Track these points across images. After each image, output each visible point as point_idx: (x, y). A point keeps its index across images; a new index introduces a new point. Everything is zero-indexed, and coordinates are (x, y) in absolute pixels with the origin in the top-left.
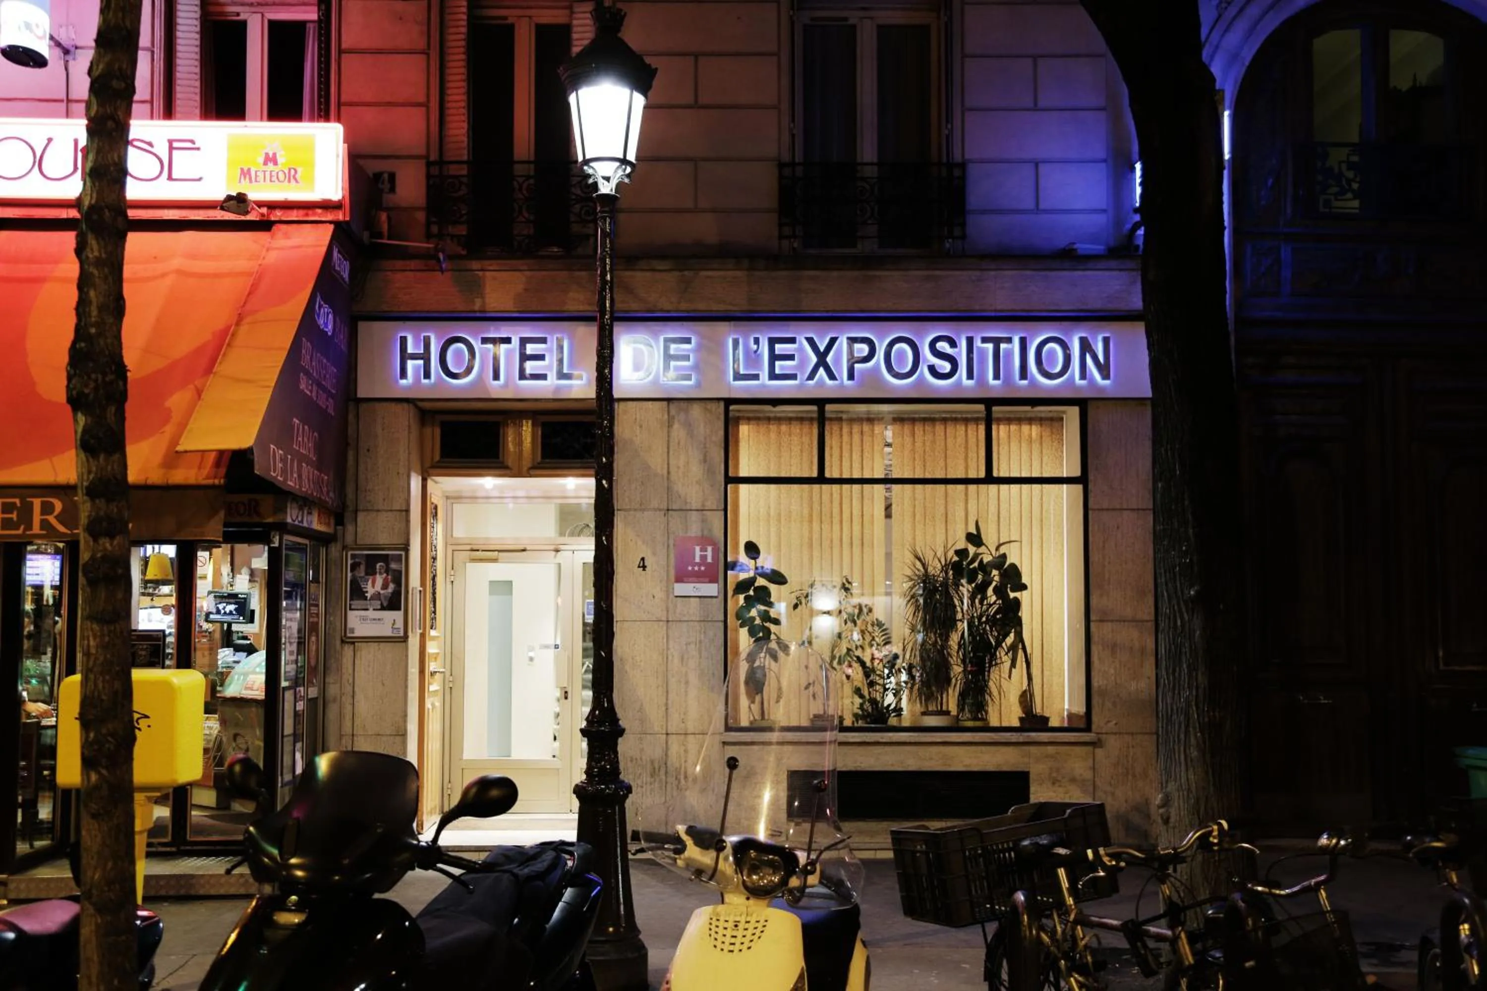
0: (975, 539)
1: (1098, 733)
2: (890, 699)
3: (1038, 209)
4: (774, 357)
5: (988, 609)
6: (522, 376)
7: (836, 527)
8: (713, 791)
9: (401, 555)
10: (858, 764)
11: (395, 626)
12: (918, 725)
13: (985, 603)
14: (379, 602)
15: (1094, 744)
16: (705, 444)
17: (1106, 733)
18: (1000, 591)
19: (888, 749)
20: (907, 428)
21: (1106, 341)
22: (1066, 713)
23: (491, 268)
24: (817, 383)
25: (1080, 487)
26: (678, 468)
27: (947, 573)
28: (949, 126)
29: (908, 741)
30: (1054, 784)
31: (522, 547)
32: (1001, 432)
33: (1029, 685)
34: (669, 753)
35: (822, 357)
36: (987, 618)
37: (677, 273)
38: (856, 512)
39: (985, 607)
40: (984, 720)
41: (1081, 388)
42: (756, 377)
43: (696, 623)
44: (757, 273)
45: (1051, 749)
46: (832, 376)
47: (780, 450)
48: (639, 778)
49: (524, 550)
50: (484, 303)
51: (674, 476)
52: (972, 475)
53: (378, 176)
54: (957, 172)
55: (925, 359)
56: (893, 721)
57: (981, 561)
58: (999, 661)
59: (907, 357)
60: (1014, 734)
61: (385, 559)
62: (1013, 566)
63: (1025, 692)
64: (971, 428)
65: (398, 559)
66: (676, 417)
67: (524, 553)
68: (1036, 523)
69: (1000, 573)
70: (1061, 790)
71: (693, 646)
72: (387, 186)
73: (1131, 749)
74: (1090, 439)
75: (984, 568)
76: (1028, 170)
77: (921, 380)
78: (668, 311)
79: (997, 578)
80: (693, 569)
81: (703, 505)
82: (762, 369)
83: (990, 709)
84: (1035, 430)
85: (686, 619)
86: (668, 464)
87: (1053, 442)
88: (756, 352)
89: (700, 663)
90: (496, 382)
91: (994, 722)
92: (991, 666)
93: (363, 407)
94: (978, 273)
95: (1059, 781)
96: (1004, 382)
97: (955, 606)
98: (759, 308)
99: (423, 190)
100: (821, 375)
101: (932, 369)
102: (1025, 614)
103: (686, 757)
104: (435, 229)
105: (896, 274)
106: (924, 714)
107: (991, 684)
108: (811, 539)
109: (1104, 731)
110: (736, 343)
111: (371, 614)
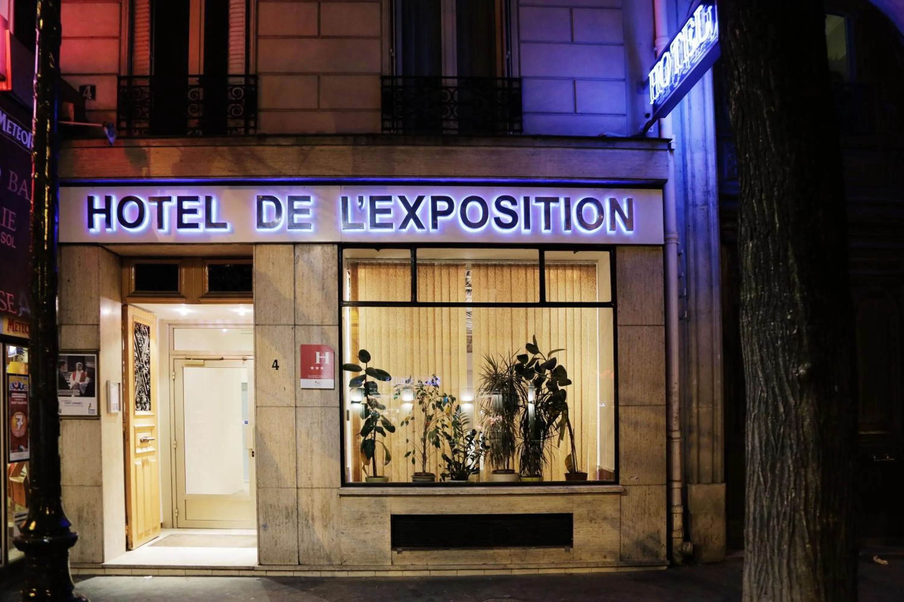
0: (533, 348)
1: (623, 485)
2: (469, 462)
3: (576, 112)
4: (374, 211)
5: (542, 398)
6: (181, 225)
7: (431, 341)
8: (333, 528)
9: (94, 357)
10: (444, 510)
11: (91, 408)
12: (491, 481)
13: (540, 393)
14: (79, 391)
15: (620, 493)
16: (323, 276)
17: (630, 485)
18: (551, 386)
19: (466, 499)
20: (482, 272)
21: (630, 202)
22: (598, 469)
23: (154, 145)
24: (409, 230)
25: (610, 310)
26: (303, 294)
27: (511, 372)
28: (509, 53)
29: (481, 493)
30: (591, 521)
31: (220, 357)
32: (551, 275)
33: (572, 451)
34: (300, 501)
35: (412, 211)
36: (542, 405)
37: (297, 148)
38: (446, 330)
39: (540, 397)
40: (539, 476)
41: (610, 237)
42: (360, 226)
43: (318, 409)
44: (360, 148)
45: (589, 498)
46: (420, 226)
47: (389, 287)
48: (276, 519)
49: (222, 359)
50: (149, 171)
51: (299, 301)
52: (531, 301)
53: (83, 88)
54: (516, 85)
55: (492, 214)
56: (472, 478)
57: (538, 363)
58: (550, 435)
59: (478, 211)
60: (562, 487)
61: (83, 360)
62: (561, 367)
63: (570, 455)
64: (530, 272)
65: (92, 360)
66: (300, 257)
67: (222, 361)
68: (577, 337)
69: (551, 371)
70: (596, 525)
71: (316, 425)
72: (89, 95)
73: (648, 496)
74: (618, 275)
75: (540, 369)
76: (569, 86)
77: (490, 229)
78: (291, 176)
79: (549, 376)
80: (315, 369)
81: (322, 322)
82: (365, 220)
83: (544, 468)
84: (576, 274)
85: (310, 405)
86: (295, 291)
87: (588, 282)
88: (360, 207)
89: (321, 438)
90: (161, 231)
91: (547, 478)
92: (544, 438)
93: (64, 249)
94: (531, 149)
95: (595, 519)
96: (553, 231)
97: (518, 396)
98: (361, 174)
99: (115, 97)
100: (412, 225)
101: (498, 221)
102: (569, 401)
103: (313, 505)
104: (124, 125)
105: (469, 149)
106: (495, 472)
107: (545, 451)
108: (412, 350)
109: (628, 484)
110: (345, 200)
111: (73, 399)
